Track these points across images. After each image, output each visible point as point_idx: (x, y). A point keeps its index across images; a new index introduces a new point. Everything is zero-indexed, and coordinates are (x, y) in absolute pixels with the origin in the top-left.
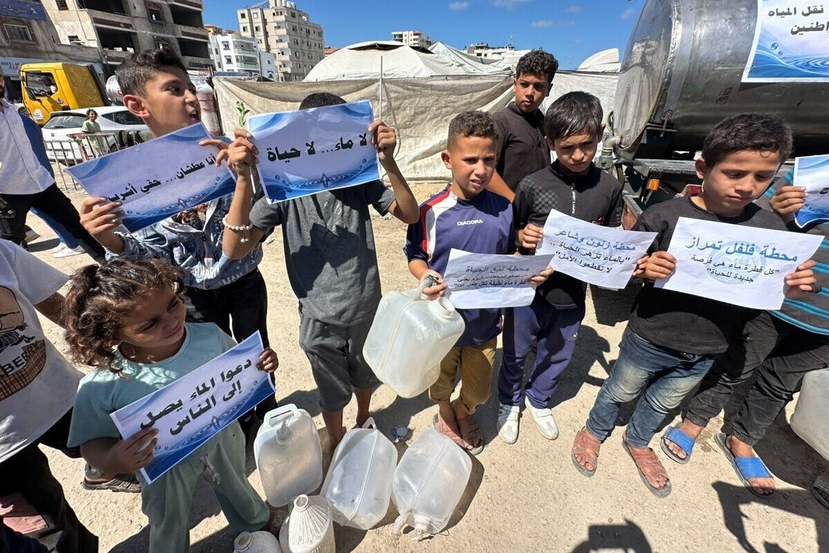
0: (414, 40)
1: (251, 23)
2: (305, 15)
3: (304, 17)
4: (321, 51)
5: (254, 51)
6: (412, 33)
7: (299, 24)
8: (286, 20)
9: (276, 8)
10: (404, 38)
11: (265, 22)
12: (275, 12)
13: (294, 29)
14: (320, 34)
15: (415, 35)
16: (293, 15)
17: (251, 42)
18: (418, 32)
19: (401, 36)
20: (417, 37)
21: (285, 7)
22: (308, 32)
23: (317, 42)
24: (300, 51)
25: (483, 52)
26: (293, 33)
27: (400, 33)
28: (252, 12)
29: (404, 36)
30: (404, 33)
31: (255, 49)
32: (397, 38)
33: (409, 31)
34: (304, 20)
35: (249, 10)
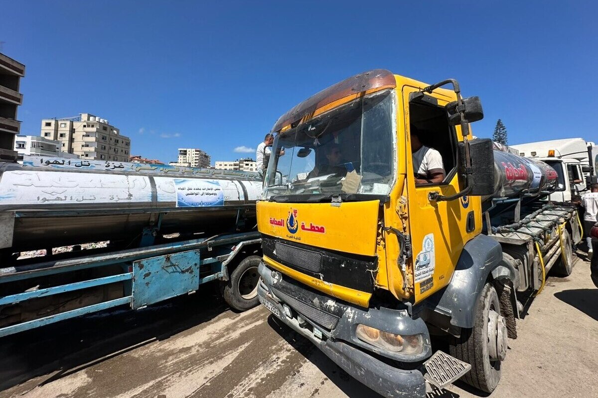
0: (196, 154)
1: (56, 130)
2: (116, 130)
3: (114, 131)
4: (126, 155)
5: (55, 151)
6: (194, 150)
7: (109, 135)
8: (97, 131)
9: (89, 122)
10: (188, 153)
11: (72, 131)
12: (86, 124)
13: (103, 138)
14: (128, 144)
15: (196, 151)
16: (105, 129)
17: (55, 144)
18: (198, 150)
19: (186, 151)
20: (198, 153)
21: (99, 122)
22: (117, 141)
23: (123, 149)
24: (106, 155)
25: (250, 163)
26: (103, 141)
27: (185, 149)
28: (60, 123)
29: (188, 151)
30: (188, 150)
31: (57, 150)
32: (182, 152)
33: (192, 148)
34: (114, 133)
35: (57, 122)
